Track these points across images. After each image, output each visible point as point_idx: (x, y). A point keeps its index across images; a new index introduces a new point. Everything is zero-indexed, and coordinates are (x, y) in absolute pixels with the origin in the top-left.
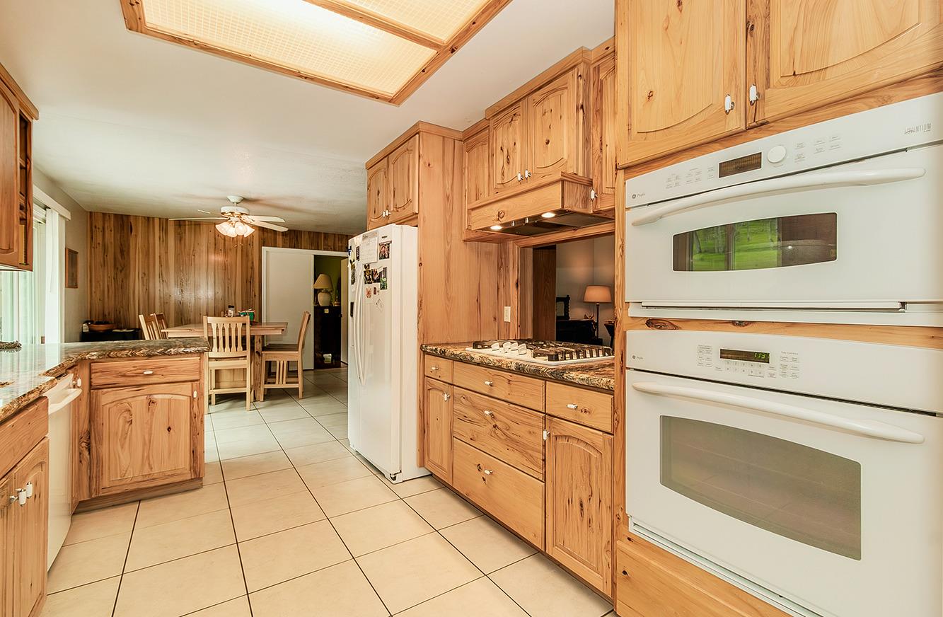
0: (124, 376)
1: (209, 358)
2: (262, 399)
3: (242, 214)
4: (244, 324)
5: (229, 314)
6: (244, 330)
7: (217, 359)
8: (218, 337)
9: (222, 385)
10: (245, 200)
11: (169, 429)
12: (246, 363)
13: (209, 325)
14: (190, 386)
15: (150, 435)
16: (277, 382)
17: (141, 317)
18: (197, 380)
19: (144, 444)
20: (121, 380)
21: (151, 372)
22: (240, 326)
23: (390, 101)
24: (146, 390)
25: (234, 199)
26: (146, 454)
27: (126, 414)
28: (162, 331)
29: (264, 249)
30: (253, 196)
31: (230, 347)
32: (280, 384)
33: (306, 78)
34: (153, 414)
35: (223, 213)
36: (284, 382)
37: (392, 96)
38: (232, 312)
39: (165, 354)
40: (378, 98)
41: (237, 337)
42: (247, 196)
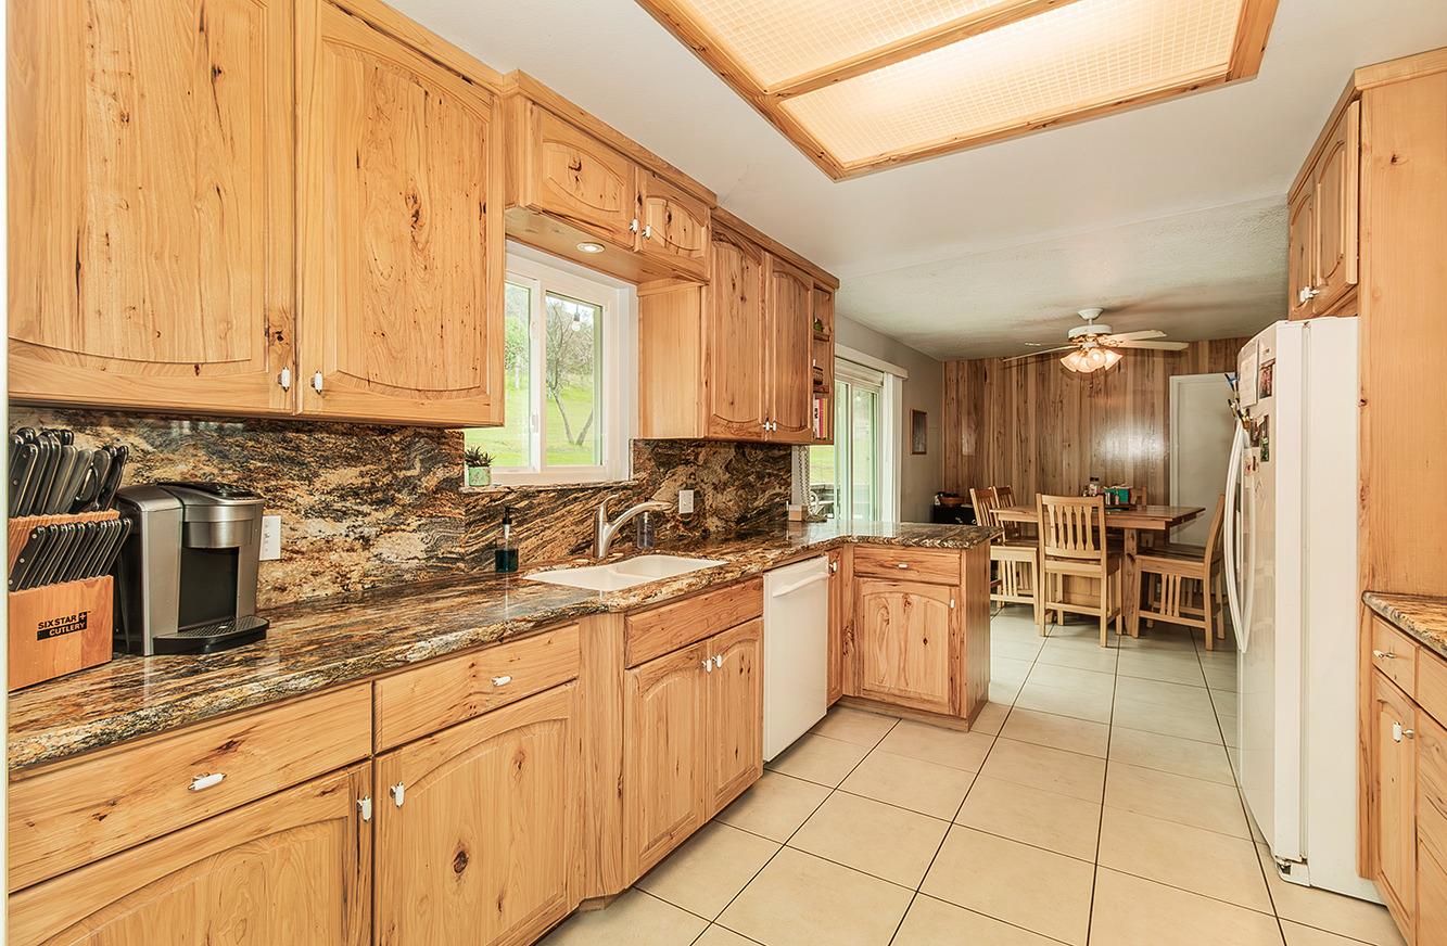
0: (882, 566)
1: (1046, 555)
2: (1135, 634)
3: (1099, 335)
4: (1095, 508)
5: (1090, 492)
6: (1094, 517)
7: (1056, 558)
8: (1057, 525)
9: (1074, 598)
10: (1105, 312)
11: (925, 641)
12: (1099, 570)
13: (1045, 507)
14: (948, 592)
15: (906, 642)
16: (1162, 611)
17: (972, 491)
18: (957, 586)
19: (900, 654)
20: (879, 570)
21: (905, 566)
22: (1088, 512)
23: (1228, 78)
24: (903, 587)
25: (1087, 314)
26: (902, 665)
27: (883, 611)
28: (991, 511)
29: (1174, 380)
30: (1115, 302)
31: (1075, 542)
32: (1169, 614)
33: (1044, 126)
34: (908, 618)
35: (1071, 339)
36: (1177, 613)
37: (1226, 67)
38: (1095, 488)
39: (920, 546)
40: (1195, 87)
41: (1084, 527)
42: (1106, 304)
